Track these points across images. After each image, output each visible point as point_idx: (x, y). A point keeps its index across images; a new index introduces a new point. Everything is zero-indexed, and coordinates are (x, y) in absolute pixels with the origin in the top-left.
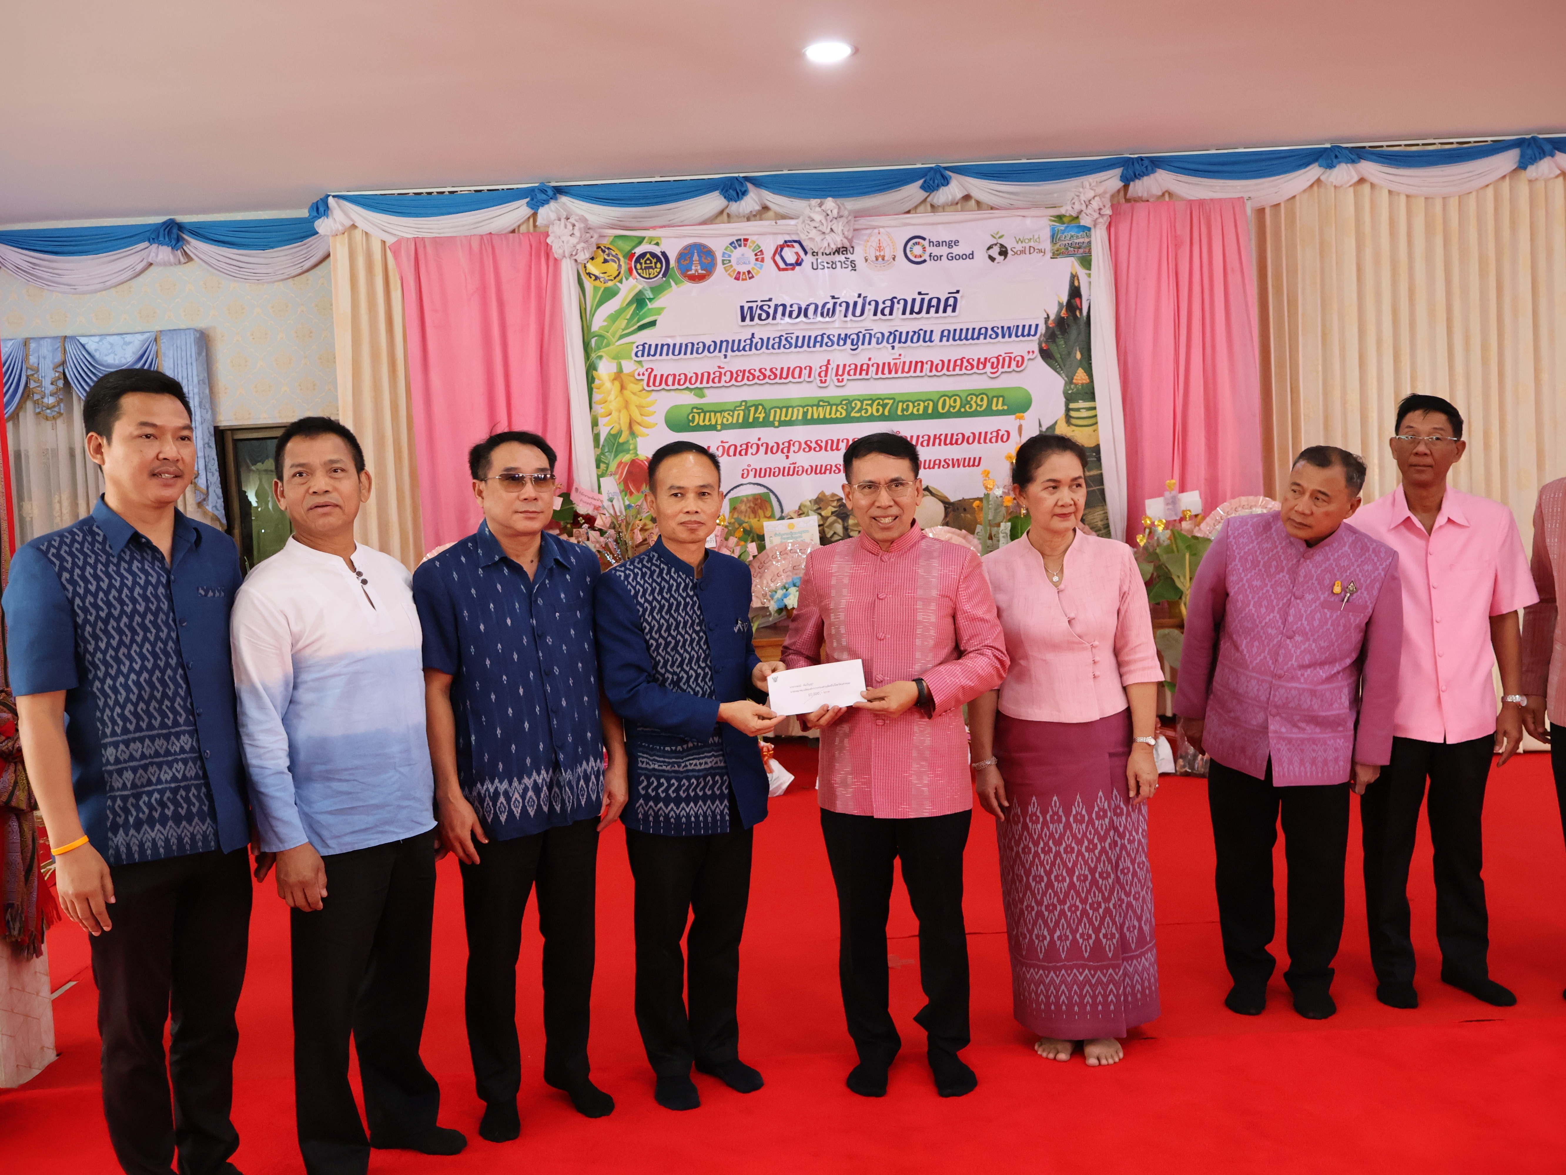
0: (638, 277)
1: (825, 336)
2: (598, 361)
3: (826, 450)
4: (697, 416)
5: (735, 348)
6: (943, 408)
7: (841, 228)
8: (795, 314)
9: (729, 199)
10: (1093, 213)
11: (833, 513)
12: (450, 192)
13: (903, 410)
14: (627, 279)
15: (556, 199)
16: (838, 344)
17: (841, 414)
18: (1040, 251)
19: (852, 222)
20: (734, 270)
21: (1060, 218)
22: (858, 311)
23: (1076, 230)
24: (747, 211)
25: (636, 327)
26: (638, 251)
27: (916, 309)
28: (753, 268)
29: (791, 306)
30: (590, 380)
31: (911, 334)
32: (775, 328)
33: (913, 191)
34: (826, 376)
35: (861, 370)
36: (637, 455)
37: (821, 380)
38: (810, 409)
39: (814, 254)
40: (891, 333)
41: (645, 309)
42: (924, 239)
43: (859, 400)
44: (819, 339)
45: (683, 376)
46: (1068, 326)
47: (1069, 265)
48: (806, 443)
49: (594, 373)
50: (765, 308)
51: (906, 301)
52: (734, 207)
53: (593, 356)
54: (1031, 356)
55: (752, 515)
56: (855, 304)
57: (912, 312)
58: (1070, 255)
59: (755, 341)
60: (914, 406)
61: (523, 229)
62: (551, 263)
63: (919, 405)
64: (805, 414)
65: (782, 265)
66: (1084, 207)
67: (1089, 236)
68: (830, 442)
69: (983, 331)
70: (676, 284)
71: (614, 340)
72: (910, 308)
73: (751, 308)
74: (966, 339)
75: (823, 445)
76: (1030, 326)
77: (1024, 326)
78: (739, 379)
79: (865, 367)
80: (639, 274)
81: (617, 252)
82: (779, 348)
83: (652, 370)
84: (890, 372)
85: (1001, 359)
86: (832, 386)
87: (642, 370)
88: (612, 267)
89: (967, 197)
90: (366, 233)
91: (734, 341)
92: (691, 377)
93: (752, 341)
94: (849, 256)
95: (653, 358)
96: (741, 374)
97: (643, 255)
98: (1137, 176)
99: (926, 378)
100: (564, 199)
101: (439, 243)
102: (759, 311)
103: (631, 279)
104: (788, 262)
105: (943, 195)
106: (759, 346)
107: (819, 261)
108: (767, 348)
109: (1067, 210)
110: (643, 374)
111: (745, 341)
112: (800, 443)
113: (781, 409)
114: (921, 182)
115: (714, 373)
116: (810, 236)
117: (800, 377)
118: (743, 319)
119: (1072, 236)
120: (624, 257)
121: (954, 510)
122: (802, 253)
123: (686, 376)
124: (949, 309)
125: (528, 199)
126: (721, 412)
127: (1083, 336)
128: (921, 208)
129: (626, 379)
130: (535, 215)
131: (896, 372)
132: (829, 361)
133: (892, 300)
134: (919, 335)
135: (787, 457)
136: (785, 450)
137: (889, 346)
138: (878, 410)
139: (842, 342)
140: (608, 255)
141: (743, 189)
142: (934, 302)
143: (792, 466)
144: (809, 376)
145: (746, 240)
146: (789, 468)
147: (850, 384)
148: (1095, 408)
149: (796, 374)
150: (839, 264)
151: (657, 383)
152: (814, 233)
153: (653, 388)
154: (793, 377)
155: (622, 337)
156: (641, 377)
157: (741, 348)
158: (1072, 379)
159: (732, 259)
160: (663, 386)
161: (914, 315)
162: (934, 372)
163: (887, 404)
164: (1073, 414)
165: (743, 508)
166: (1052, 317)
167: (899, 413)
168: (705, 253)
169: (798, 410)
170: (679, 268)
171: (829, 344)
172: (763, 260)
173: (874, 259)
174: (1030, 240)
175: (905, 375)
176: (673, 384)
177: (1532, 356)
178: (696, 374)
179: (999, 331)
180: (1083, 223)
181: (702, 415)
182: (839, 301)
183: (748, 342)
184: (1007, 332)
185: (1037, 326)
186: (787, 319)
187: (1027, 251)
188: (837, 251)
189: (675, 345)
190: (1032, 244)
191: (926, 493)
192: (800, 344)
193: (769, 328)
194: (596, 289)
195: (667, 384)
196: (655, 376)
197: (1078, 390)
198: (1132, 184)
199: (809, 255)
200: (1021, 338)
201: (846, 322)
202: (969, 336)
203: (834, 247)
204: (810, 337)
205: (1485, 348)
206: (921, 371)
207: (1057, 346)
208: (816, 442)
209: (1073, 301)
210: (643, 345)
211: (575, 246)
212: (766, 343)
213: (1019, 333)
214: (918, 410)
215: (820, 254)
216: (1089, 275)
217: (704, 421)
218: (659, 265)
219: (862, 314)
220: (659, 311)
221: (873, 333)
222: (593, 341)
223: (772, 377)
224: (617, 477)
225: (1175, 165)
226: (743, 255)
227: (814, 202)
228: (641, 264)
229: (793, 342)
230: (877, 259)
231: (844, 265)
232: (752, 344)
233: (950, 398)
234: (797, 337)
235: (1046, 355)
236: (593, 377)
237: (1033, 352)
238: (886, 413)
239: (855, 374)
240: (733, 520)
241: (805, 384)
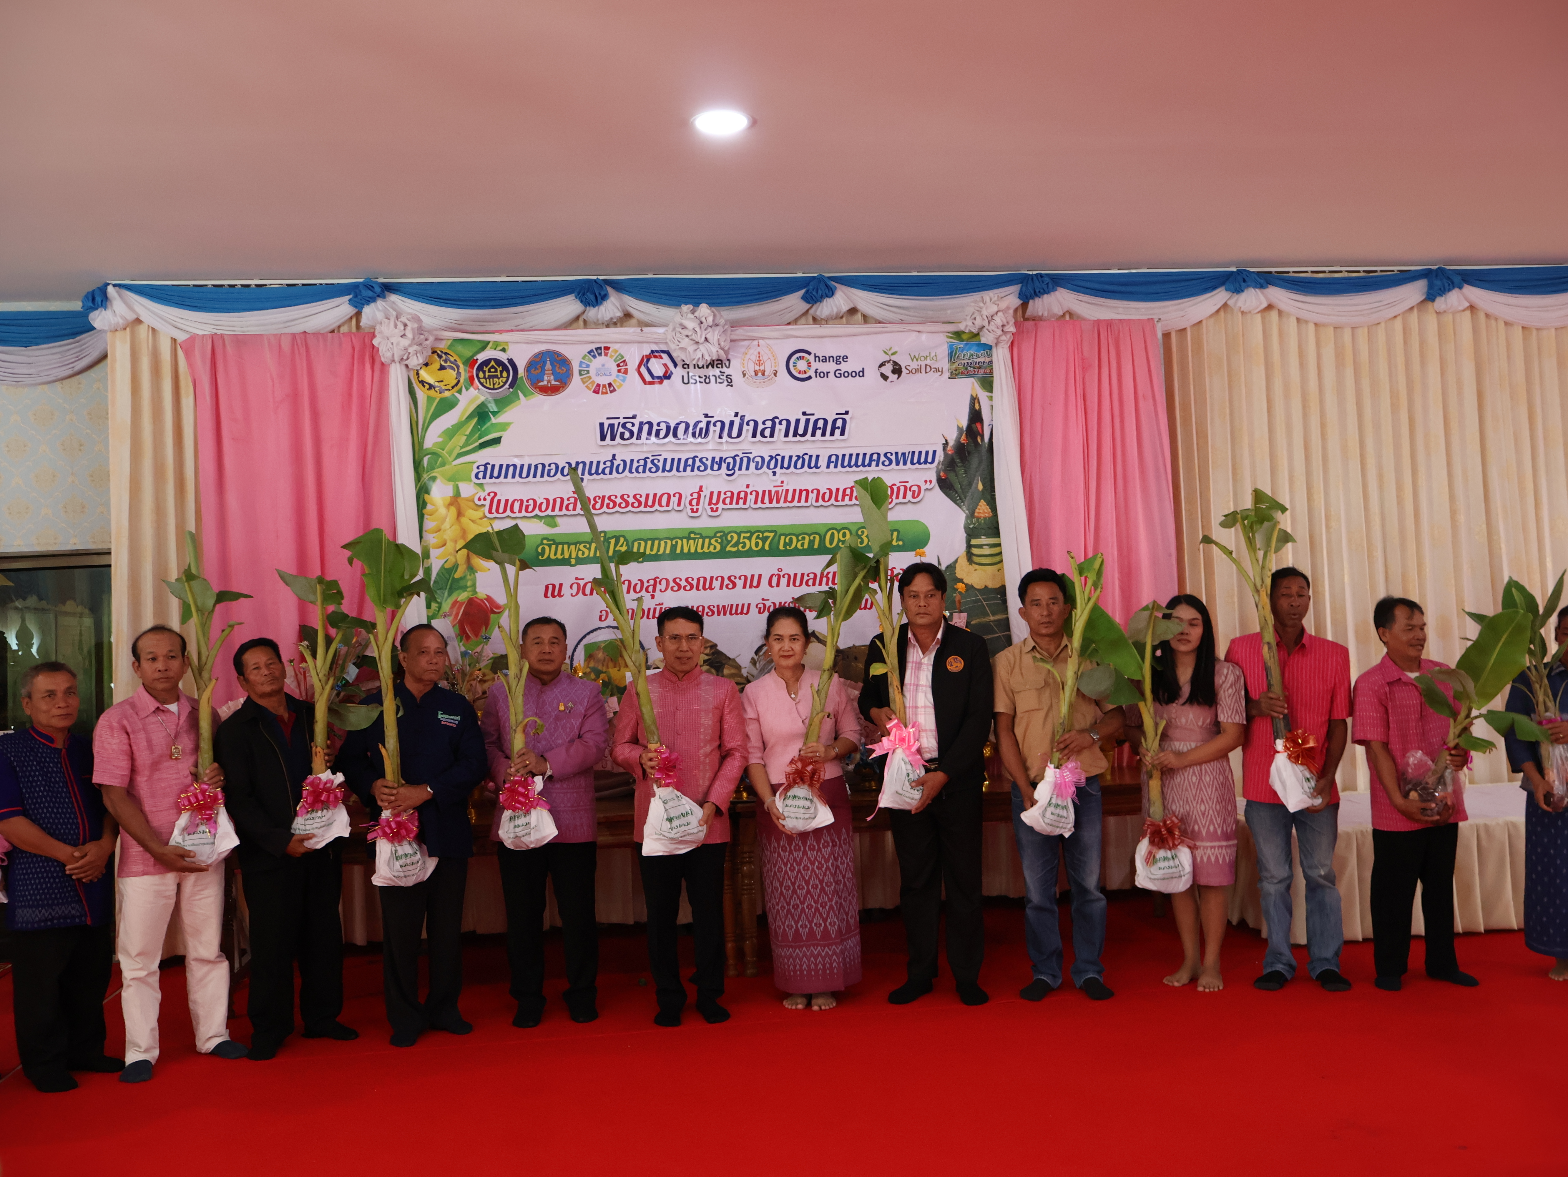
0: (480, 387)
1: (697, 460)
2: (431, 483)
3: (698, 589)
4: (547, 548)
5: (593, 471)
6: (831, 543)
7: (716, 337)
8: (662, 433)
9: (587, 303)
10: (996, 329)
11: (705, 661)
12: (257, 285)
13: (785, 544)
14: (467, 389)
15: (384, 297)
16: (712, 469)
17: (715, 548)
18: (937, 370)
19: (729, 332)
20: (593, 382)
21: (958, 335)
22: (735, 433)
23: (975, 348)
24: (607, 317)
25: (477, 444)
26: (481, 357)
27: (801, 431)
28: (615, 381)
29: (658, 424)
30: (421, 505)
31: (794, 459)
32: (639, 449)
33: (794, 302)
34: (698, 504)
35: (738, 498)
36: (476, 593)
37: (692, 510)
38: (680, 542)
39: (685, 366)
40: (772, 457)
41: (488, 424)
42: (809, 353)
43: (735, 532)
44: (690, 462)
45: (531, 502)
46: (969, 453)
47: (968, 386)
48: (674, 580)
49: (426, 496)
50: (629, 426)
51: (788, 422)
52: (592, 313)
53: (425, 477)
54: (928, 486)
55: (611, 664)
56: (732, 423)
57: (795, 434)
58: (968, 375)
59: (616, 463)
60: (798, 541)
61: (344, 329)
62: (377, 367)
63: (804, 538)
64: (674, 547)
65: (648, 378)
66: (986, 323)
67: (990, 355)
68: (702, 580)
69: (875, 457)
70: (525, 396)
71: (450, 459)
72: (793, 430)
73: (611, 426)
74: (856, 465)
75: (695, 583)
76: (927, 453)
77: (920, 453)
78: (598, 506)
79: (742, 495)
80: (482, 384)
81: (456, 357)
82: (644, 472)
83: (496, 494)
84: (771, 502)
85: (895, 488)
86: (704, 516)
87: (483, 495)
88: (450, 375)
89: (853, 311)
90: (153, 329)
91: (591, 463)
92: (541, 504)
93: (612, 464)
94: (724, 369)
95: (497, 481)
96: (600, 501)
97: (487, 362)
98: (1037, 294)
99: (812, 509)
100: (394, 298)
101: (241, 341)
102: (621, 430)
103: (472, 389)
104: (655, 374)
105: (827, 307)
106: (621, 469)
107: (691, 374)
108: (630, 472)
109: (966, 326)
110: (485, 499)
111: (604, 463)
112: (667, 580)
113: (646, 541)
114: (803, 292)
115: (568, 499)
116: (681, 345)
117: (668, 505)
118: (603, 438)
119: (972, 355)
120: (463, 363)
121: (843, 659)
122: (671, 365)
123: (535, 501)
124: (838, 432)
125: (350, 297)
126: (575, 544)
127: (984, 465)
128: (803, 320)
129: (463, 504)
130: (358, 315)
131: (778, 502)
132: (701, 487)
133: (773, 420)
134: (804, 460)
135: (653, 597)
136: (651, 589)
137: (770, 472)
138: (757, 544)
139: (716, 467)
140: (446, 361)
141: (603, 293)
142: (821, 424)
143: (658, 608)
144: (679, 505)
145: (607, 348)
146: (655, 609)
147: (725, 513)
148: (999, 545)
149: (664, 502)
150: (713, 379)
151: (501, 510)
152: (685, 342)
153: (496, 515)
154: (660, 505)
155: (460, 455)
156: (482, 502)
157: (600, 471)
158: (974, 512)
159: (590, 369)
160: (508, 513)
161: (798, 438)
162: (821, 502)
163: (767, 537)
164: (975, 551)
165: (600, 655)
166: (951, 443)
167: (781, 547)
168: (560, 362)
169: (666, 543)
170: (528, 378)
171: (702, 468)
172: (626, 372)
173: (753, 374)
174: (926, 358)
175: (788, 504)
176: (520, 511)
177: (1448, 496)
178: (548, 500)
179: (893, 458)
180: (983, 340)
181: (554, 547)
182: (713, 420)
183: (608, 464)
184: (902, 458)
185: (935, 452)
186: (653, 438)
187: (923, 371)
188: (712, 364)
189: (522, 466)
190: (928, 362)
191: (813, 639)
192: (668, 468)
193: (633, 448)
194: (430, 399)
195: (512, 511)
196: (499, 501)
197: (980, 524)
198: (1031, 302)
199: (679, 368)
200: (917, 466)
201: (722, 443)
202: (860, 463)
203: (709, 359)
204: (679, 460)
205: (1399, 488)
206: (806, 501)
207: (956, 475)
208: (687, 580)
209: (973, 426)
210: (485, 465)
211: (406, 349)
212: (628, 466)
213: (915, 460)
214: (802, 545)
215: (691, 367)
216: (991, 398)
217: (555, 554)
218: (505, 374)
219: (739, 435)
220: (504, 426)
221: (751, 456)
222: (426, 460)
223: (636, 505)
224: (451, 618)
225: (1076, 283)
226: (603, 365)
227: (686, 308)
228: (484, 372)
229: (661, 465)
230: (756, 374)
231: (719, 380)
232: (612, 467)
233: (839, 532)
234: (665, 460)
235: (945, 485)
236: (424, 500)
237: (931, 481)
238: (767, 548)
239: (731, 503)
240: (588, 670)
241: (673, 513)
